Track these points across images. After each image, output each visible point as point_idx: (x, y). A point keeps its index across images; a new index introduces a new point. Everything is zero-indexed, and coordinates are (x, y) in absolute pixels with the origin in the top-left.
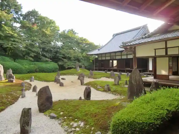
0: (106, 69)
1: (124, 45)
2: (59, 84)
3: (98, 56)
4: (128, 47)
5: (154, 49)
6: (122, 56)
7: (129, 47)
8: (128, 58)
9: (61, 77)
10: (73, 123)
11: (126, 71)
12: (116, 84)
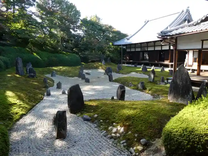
0: (136, 63)
1: (164, 35)
2: (84, 81)
3: (126, 47)
4: (168, 37)
5: (201, 40)
6: (156, 47)
7: (170, 37)
8: (163, 49)
9: (85, 71)
10: (111, 127)
11: (159, 65)
12: (151, 82)
